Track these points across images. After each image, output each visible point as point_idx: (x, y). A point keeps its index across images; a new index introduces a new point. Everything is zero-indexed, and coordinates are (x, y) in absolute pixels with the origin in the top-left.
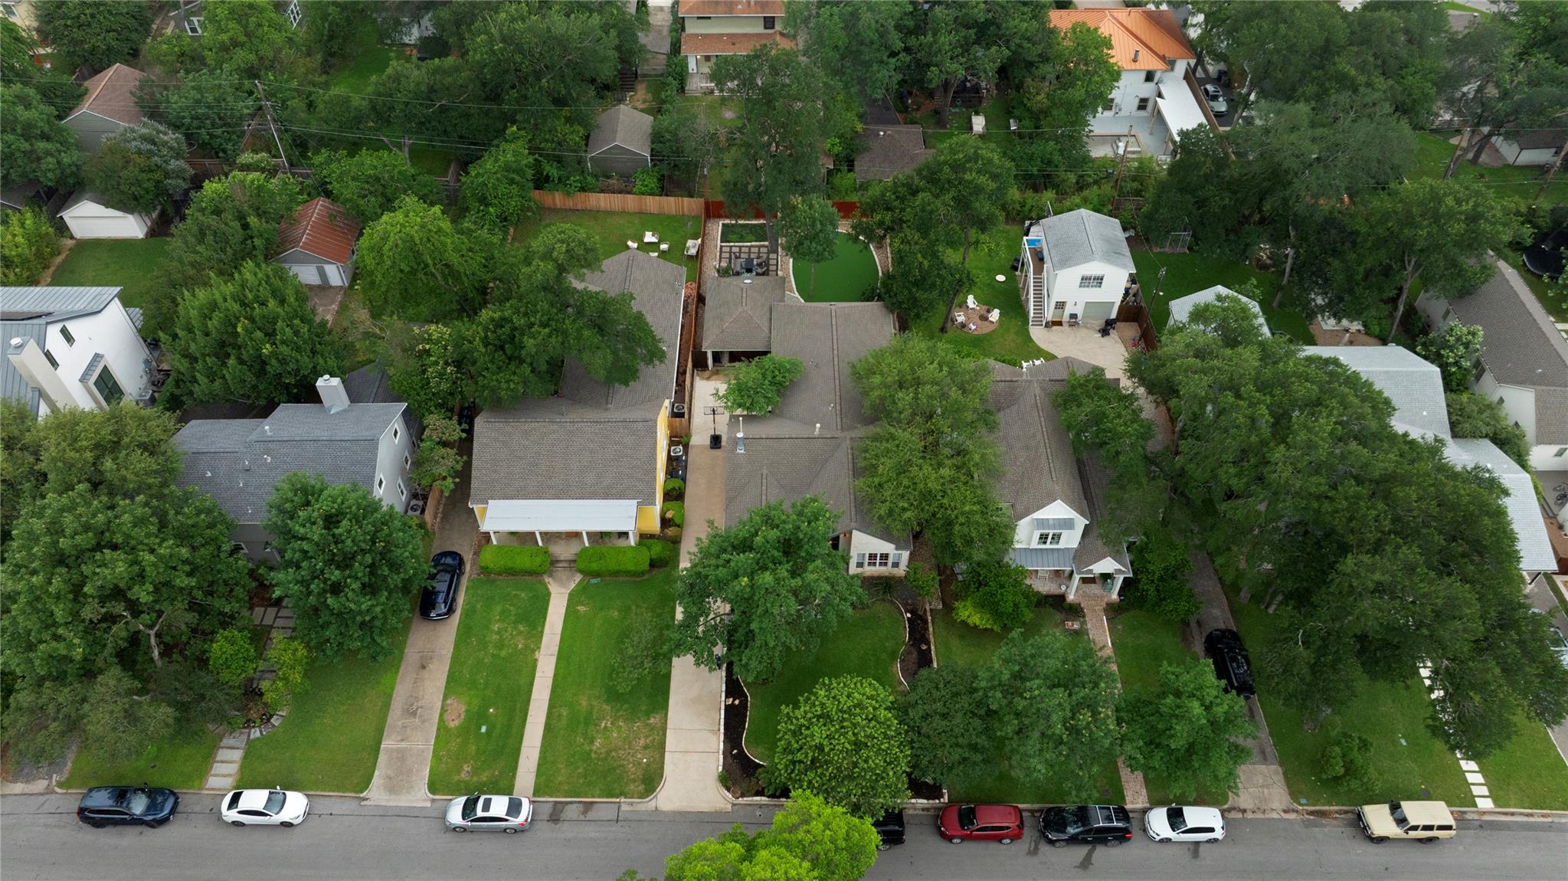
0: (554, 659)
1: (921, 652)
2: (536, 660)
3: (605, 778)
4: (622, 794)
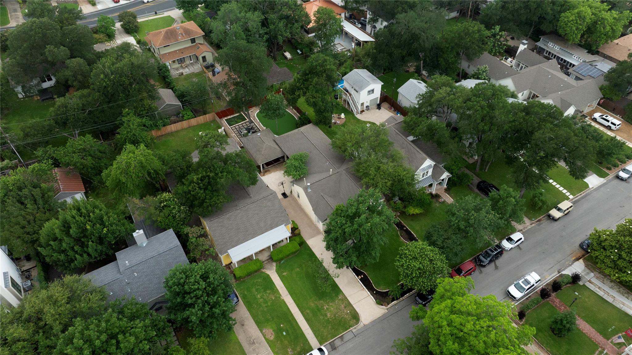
0: (289, 296)
1: (405, 230)
2: (283, 300)
3: (340, 324)
4: (350, 327)
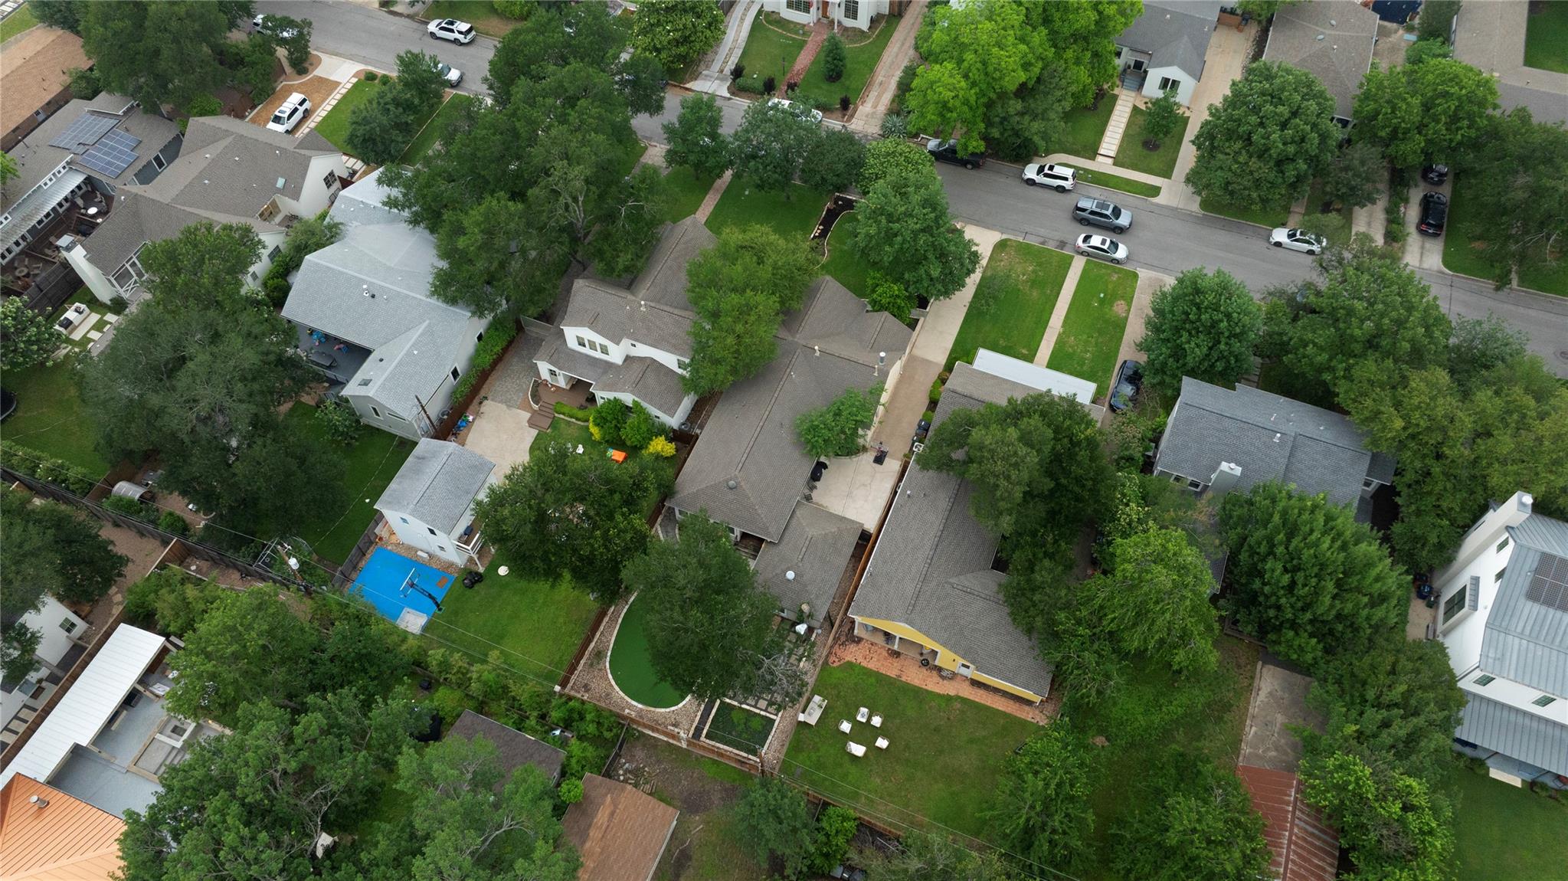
0: (1051, 325)
4: (1020, 243)
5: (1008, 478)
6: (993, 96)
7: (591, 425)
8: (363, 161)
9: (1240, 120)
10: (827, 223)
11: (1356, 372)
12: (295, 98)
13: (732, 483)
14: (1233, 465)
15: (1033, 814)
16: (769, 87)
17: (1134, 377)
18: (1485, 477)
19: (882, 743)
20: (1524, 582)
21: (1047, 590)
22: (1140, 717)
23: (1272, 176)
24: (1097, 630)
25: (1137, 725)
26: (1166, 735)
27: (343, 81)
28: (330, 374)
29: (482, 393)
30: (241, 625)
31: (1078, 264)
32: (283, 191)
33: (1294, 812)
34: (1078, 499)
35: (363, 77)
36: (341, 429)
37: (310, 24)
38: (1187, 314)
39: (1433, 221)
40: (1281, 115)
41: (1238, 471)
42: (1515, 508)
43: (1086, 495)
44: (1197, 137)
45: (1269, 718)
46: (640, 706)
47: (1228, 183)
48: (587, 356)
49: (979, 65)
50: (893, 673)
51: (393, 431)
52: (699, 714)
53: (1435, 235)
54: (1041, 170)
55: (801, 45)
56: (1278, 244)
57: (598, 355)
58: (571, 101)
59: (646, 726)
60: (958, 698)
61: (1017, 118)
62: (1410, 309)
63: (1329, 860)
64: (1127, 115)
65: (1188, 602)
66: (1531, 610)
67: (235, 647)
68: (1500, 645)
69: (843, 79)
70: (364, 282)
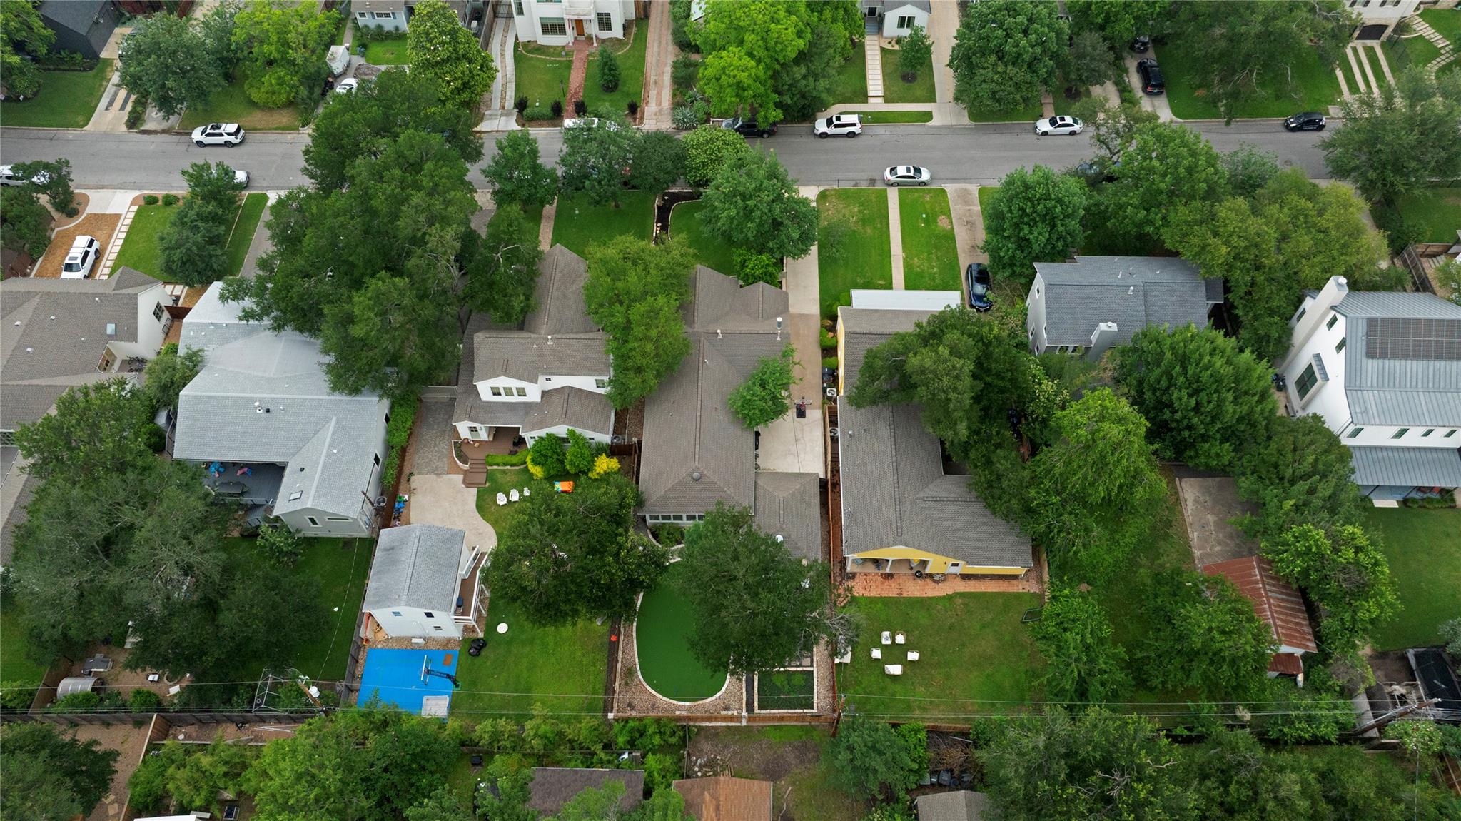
4: (836, 191)
5: (955, 390)
6: (778, 67)
7: (530, 467)
8: (187, 284)
9: (988, 36)
10: (663, 217)
11: (1172, 218)
12: (81, 242)
13: (696, 475)
14: (1110, 324)
15: (1080, 665)
16: (557, 113)
17: (982, 276)
18: (1296, 273)
19: (913, 656)
20: (1361, 346)
21: (1011, 476)
22: (1107, 557)
23: (1028, 77)
24: (1064, 495)
25: (1106, 564)
26: (1132, 564)
27: (122, 211)
28: (246, 500)
29: (406, 471)
30: (312, 766)
31: (893, 196)
32: (116, 336)
33: (1264, 588)
34: (1002, 391)
35: (142, 203)
36: (285, 549)
37: (67, 163)
38: (1024, 210)
39: (1154, 82)
40: (1022, 23)
41: (1114, 327)
42: (1335, 288)
43: (1008, 385)
44: (951, 61)
45: (1203, 521)
46: (688, 704)
47: (994, 93)
48: (504, 403)
49: (760, 43)
50: (894, 594)
51: (334, 535)
52: (744, 690)
53: (1160, 93)
54: (829, 122)
55: (568, 65)
56: (1045, 133)
57: (516, 399)
58: (416, 167)
59: (703, 719)
60: (956, 594)
61: (804, 82)
62: (1193, 153)
63: (1301, 615)
64: (879, 57)
65: (1136, 446)
66: (1372, 365)
67: (316, 791)
68: (1361, 401)
69: (620, 87)
70: (253, 399)
